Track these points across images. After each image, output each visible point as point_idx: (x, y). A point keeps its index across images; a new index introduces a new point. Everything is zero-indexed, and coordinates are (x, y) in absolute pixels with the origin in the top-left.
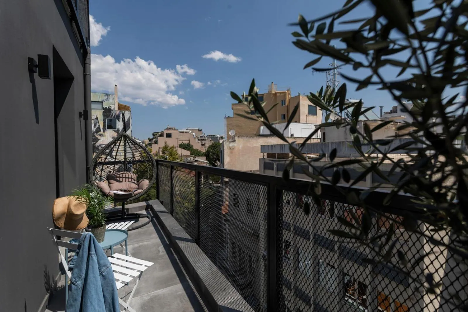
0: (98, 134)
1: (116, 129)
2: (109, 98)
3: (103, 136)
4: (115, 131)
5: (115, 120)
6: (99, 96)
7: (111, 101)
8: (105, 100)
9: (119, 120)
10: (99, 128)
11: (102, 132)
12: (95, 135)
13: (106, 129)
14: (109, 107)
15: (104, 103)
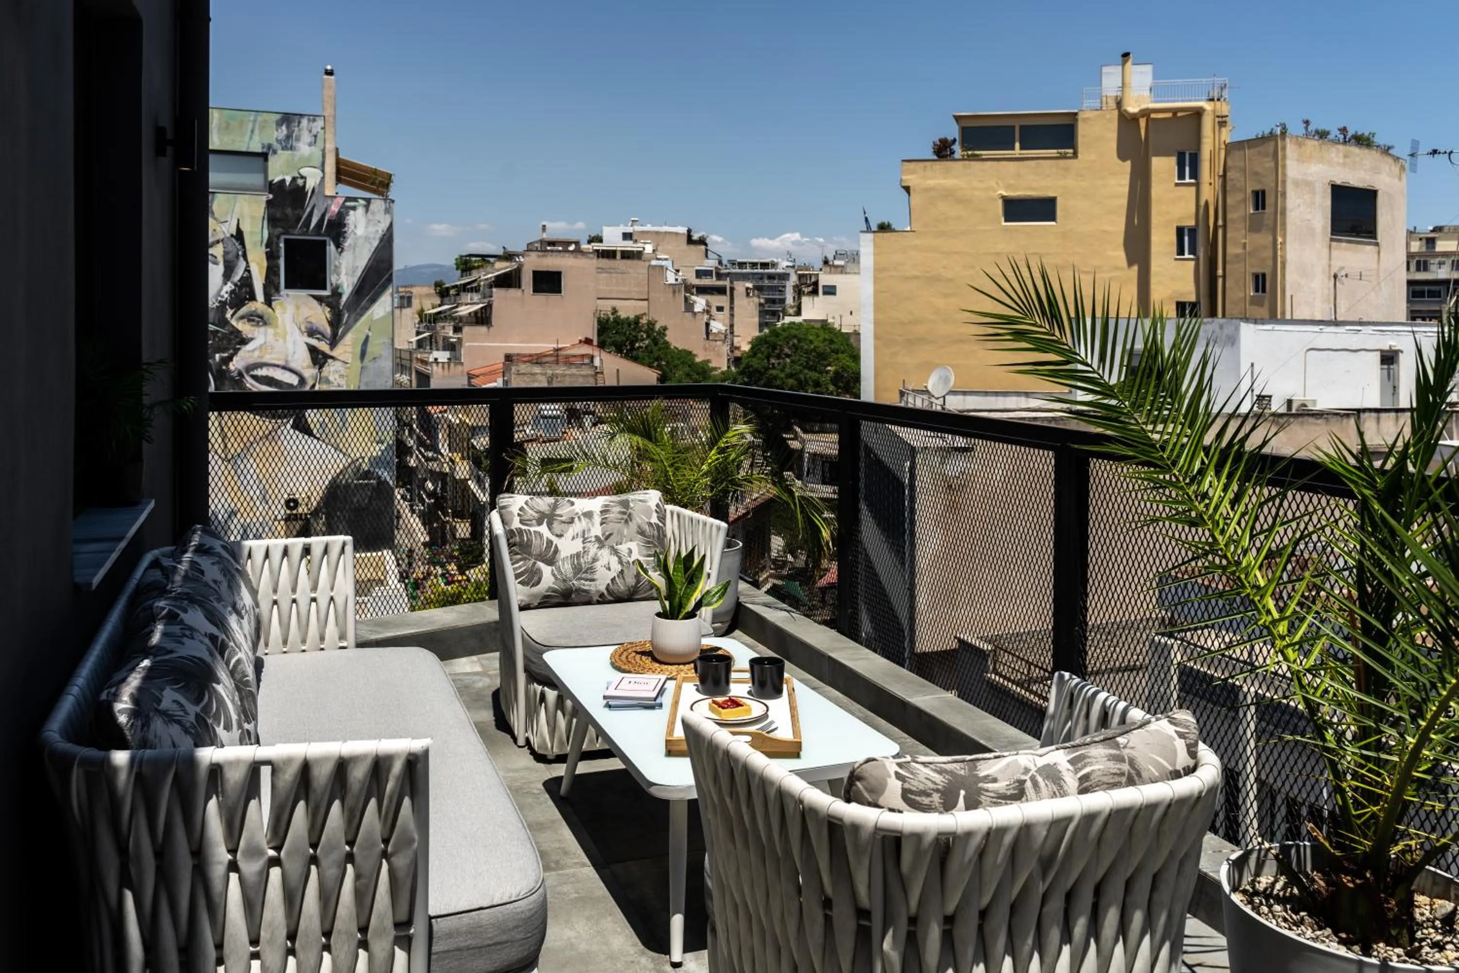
0: (244, 310)
1: (324, 288)
2: (298, 139)
3: (265, 324)
4: (319, 299)
5: (323, 244)
6: (250, 126)
7: (304, 148)
8: (276, 145)
9: (338, 245)
10: (247, 282)
11: (258, 305)
12: (228, 316)
13: (277, 290)
14: (294, 179)
15: (272, 159)
